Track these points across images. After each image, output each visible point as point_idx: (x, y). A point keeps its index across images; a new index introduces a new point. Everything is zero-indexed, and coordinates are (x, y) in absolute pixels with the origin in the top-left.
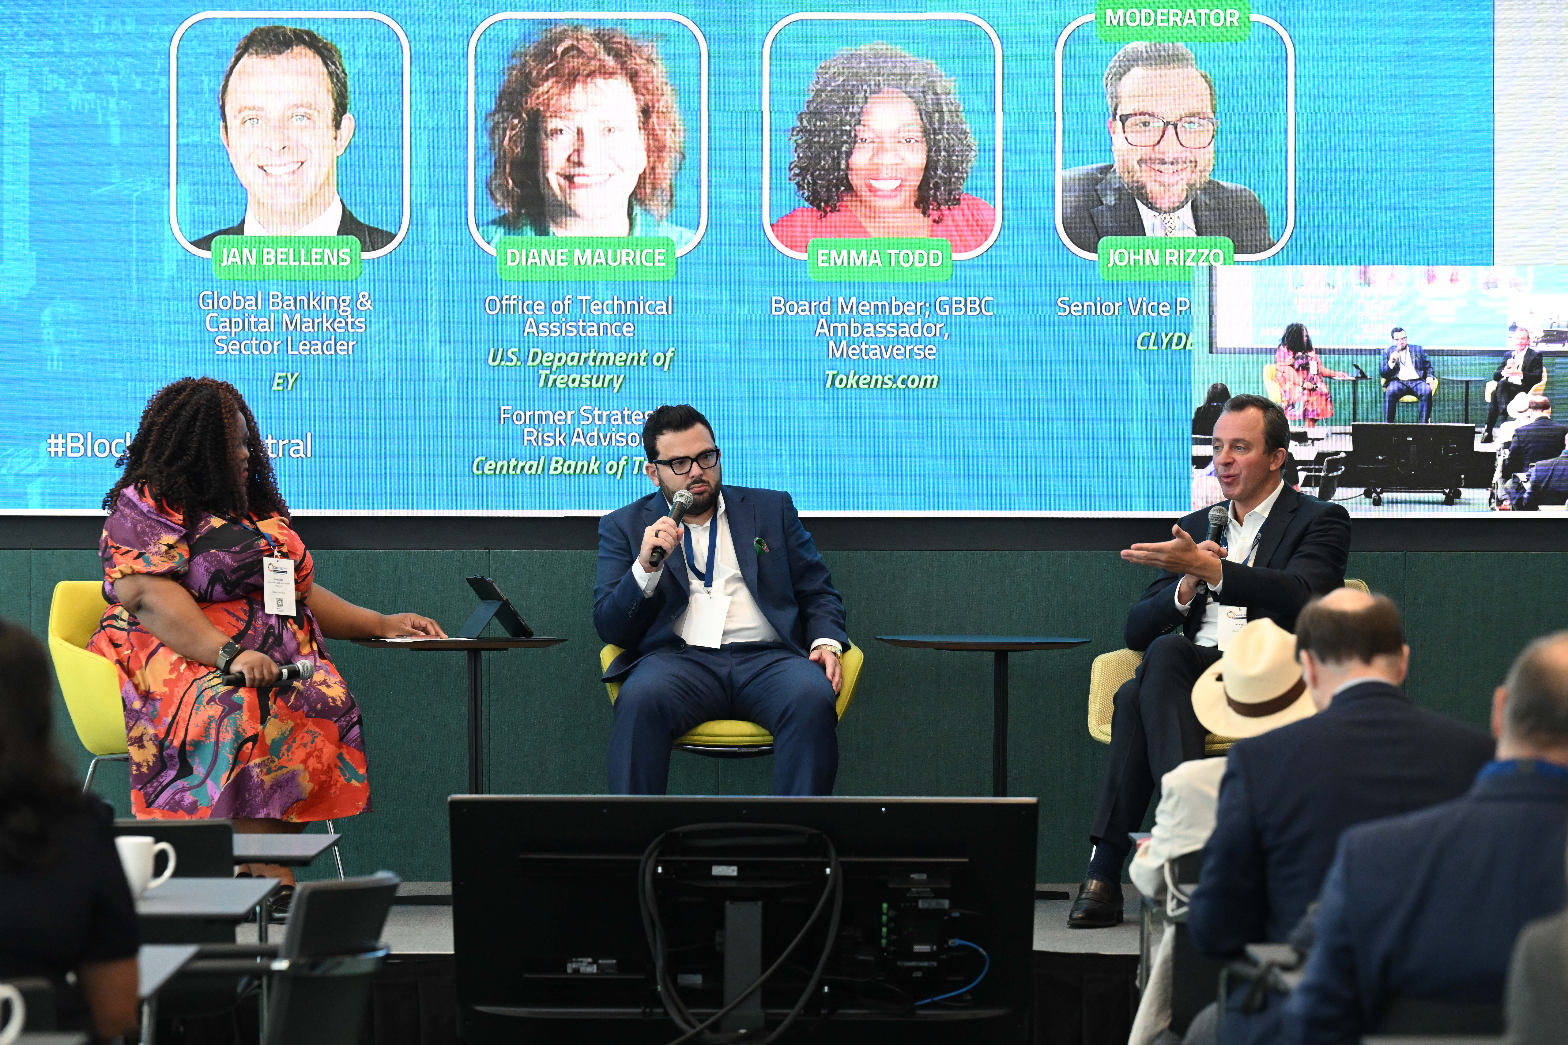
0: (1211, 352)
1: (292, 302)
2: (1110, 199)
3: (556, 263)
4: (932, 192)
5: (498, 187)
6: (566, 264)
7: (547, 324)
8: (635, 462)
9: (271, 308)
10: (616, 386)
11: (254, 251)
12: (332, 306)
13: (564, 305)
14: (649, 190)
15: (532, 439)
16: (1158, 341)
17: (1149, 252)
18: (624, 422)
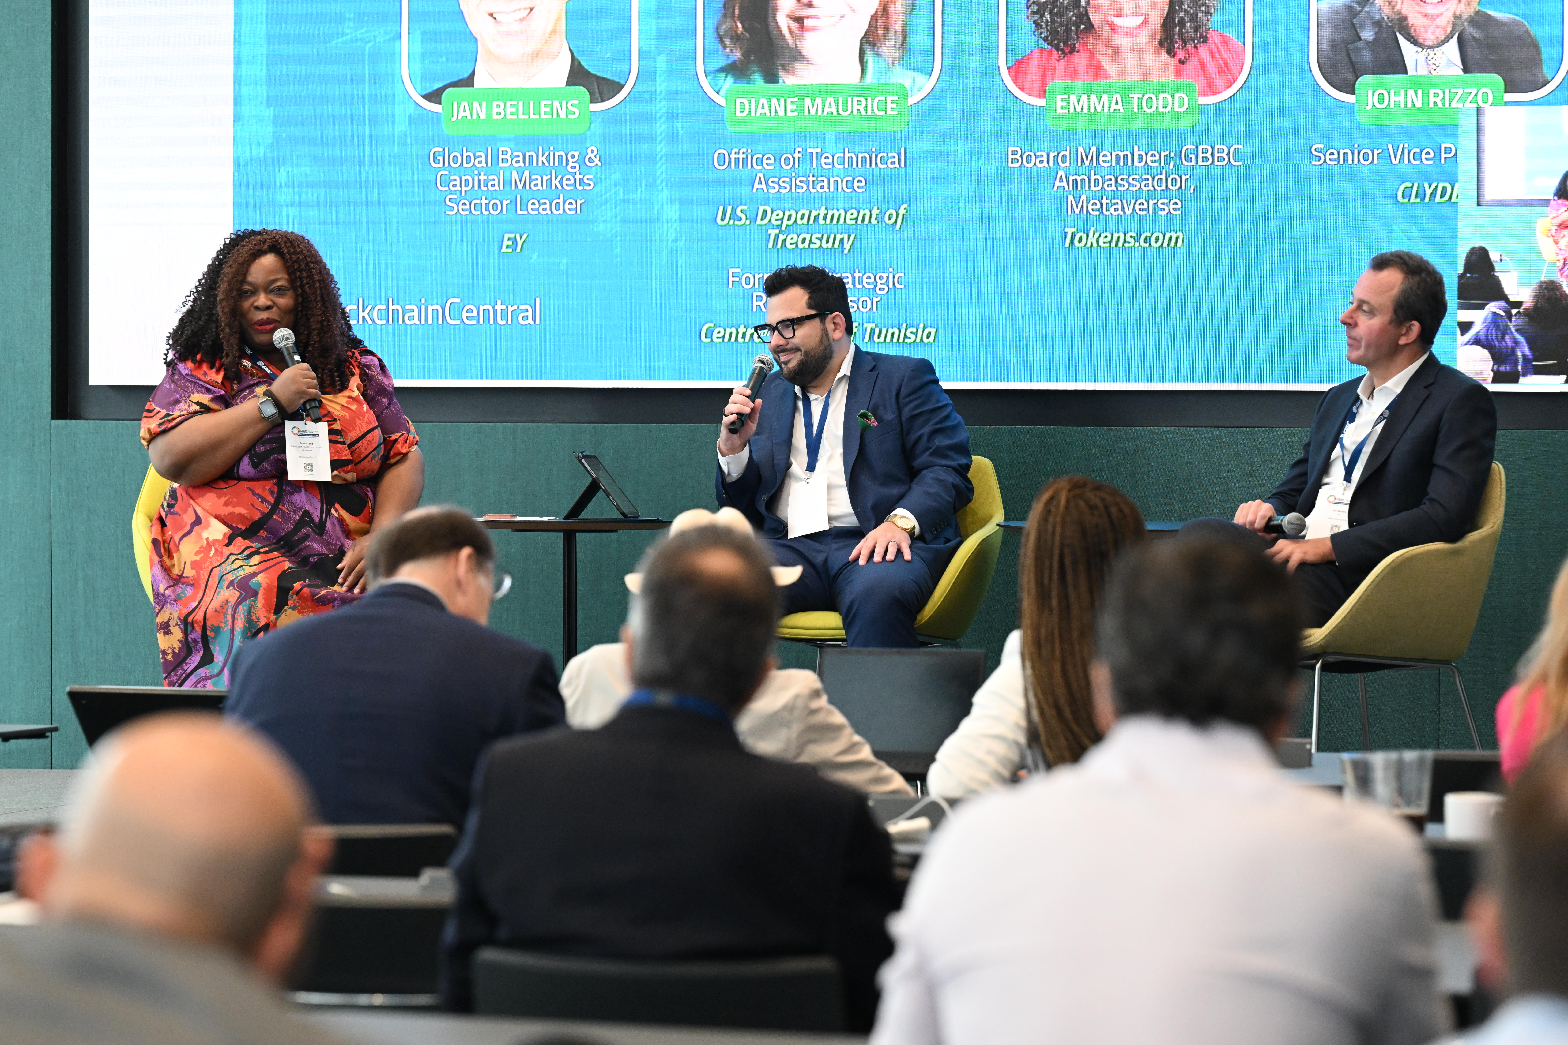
0: (1478, 205)
1: (521, 159)
2: (1369, 34)
3: (786, 114)
4: (1177, 29)
5: (726, 32)
6: (796, 114)
7: (776, 180)
8: (866, 329)
9: (501, 164)
10: (847, 246)
11: (484, 104)
12: (560, 162)
13: (794, 158)
14: (881, 32)
15: (761, 304)
16: (1421, 192)
17: (1411, 92)
18: (854, 286)
